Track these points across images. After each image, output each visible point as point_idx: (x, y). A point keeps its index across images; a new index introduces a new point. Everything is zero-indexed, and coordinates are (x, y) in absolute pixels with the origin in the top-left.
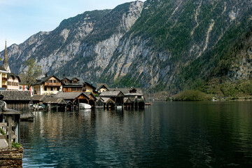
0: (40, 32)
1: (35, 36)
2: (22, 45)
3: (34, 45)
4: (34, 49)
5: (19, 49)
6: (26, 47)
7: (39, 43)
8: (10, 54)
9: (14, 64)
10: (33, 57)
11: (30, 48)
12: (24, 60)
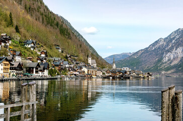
0: (179, 29)
1: (175, 32)
2: (166, 38)
3: (174, 38)
4: (173, 41)
5: (164, 41)
6: (169, 40)
7: (177, 37)
8: (158, 45)
9: (160, 52)
10: (172, 47)
11: (171, 40)
12: (166, 49)
